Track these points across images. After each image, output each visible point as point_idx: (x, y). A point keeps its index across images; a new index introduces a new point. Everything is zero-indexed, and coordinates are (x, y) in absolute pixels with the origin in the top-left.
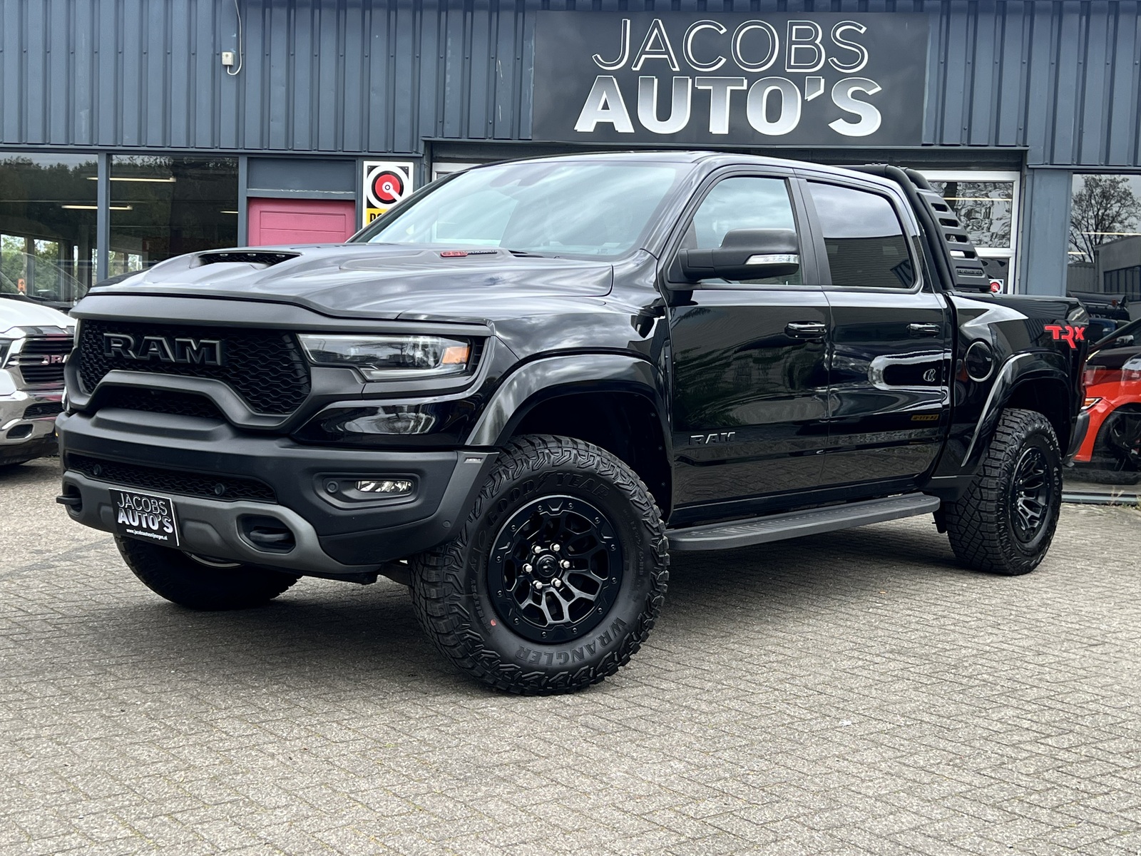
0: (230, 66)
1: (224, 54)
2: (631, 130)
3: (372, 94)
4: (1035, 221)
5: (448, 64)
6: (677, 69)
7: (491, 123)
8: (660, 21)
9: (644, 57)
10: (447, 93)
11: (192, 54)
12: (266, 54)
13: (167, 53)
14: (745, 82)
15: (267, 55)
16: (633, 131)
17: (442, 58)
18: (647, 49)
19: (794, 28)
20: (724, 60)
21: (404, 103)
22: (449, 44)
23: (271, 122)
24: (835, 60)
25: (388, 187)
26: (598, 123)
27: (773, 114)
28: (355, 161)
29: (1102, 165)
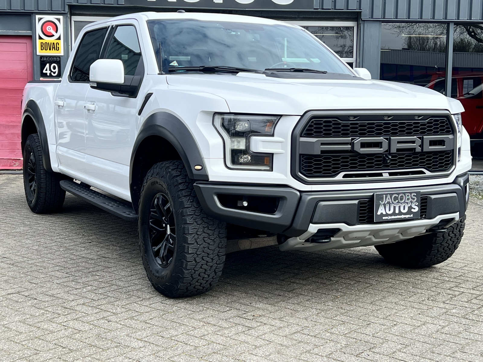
4: (365, 46)
16: (176, 1)
25: (49, 29)
28: (31, 15)
29: (394, 19)
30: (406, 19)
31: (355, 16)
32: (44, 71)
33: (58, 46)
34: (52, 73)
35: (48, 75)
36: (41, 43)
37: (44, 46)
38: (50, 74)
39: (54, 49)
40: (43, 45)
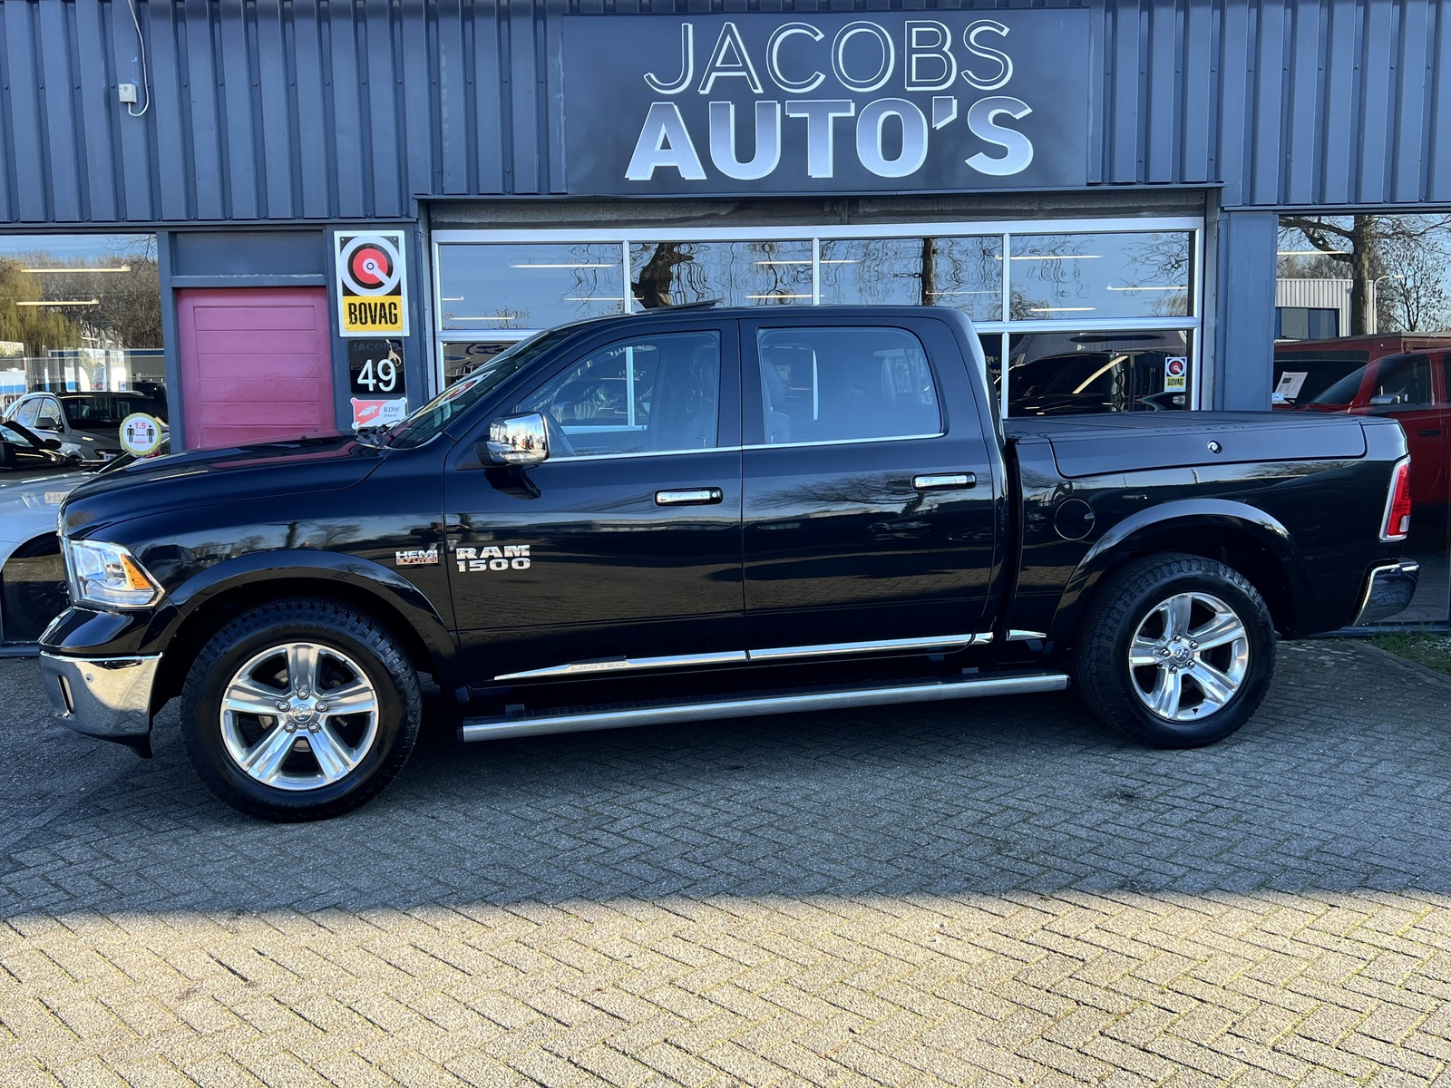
0: (132, 103)
1: (120, 86)
2: (704, 177)
3: (339, 138)
4: (1233, 282)
5: (444, 91)
6: (760, 91)
7: (509, 172)
8: (733, 25)
9: (714, 75)
10: (445, 133)
11: (75, 88)
12: (183, 86)
13: (39, 88)
14: (853, 106)
15: (186, 86)
16: (706, 178)
17: (434, 84)
18: (718, 64)
19: (914, 30)
20: (822, 77)
21: (385, 148)
22: (443, 64)
23: (198, 182)
24: (970, 73)
25: (370, 266)
26: (656, 167)
27: (892, 148)
28: (321, 231)
29: (1315, 204)
30: (1349, 203)
31: (1201, 200)
32: (360, 381)
33: (393, 312)
34: (381, 385)
35: (371, 389)
36: (350, 305)
37: (357, 313)
38: (376, 386)
39: (383, 320)
40: (355, 310)
